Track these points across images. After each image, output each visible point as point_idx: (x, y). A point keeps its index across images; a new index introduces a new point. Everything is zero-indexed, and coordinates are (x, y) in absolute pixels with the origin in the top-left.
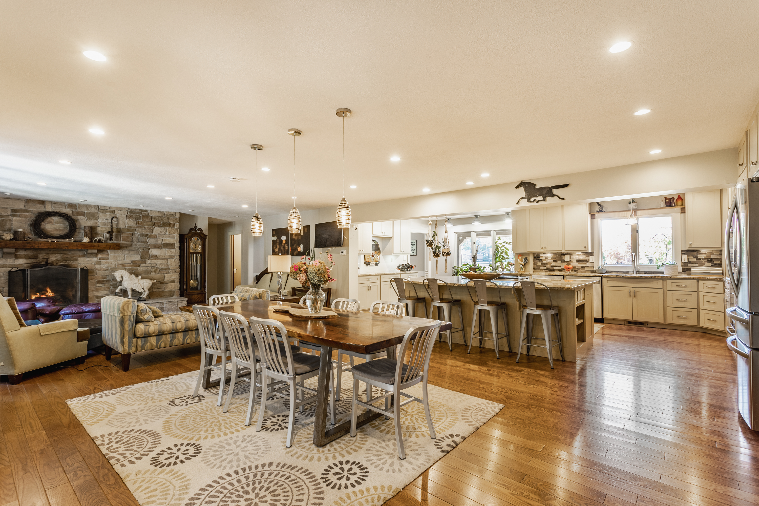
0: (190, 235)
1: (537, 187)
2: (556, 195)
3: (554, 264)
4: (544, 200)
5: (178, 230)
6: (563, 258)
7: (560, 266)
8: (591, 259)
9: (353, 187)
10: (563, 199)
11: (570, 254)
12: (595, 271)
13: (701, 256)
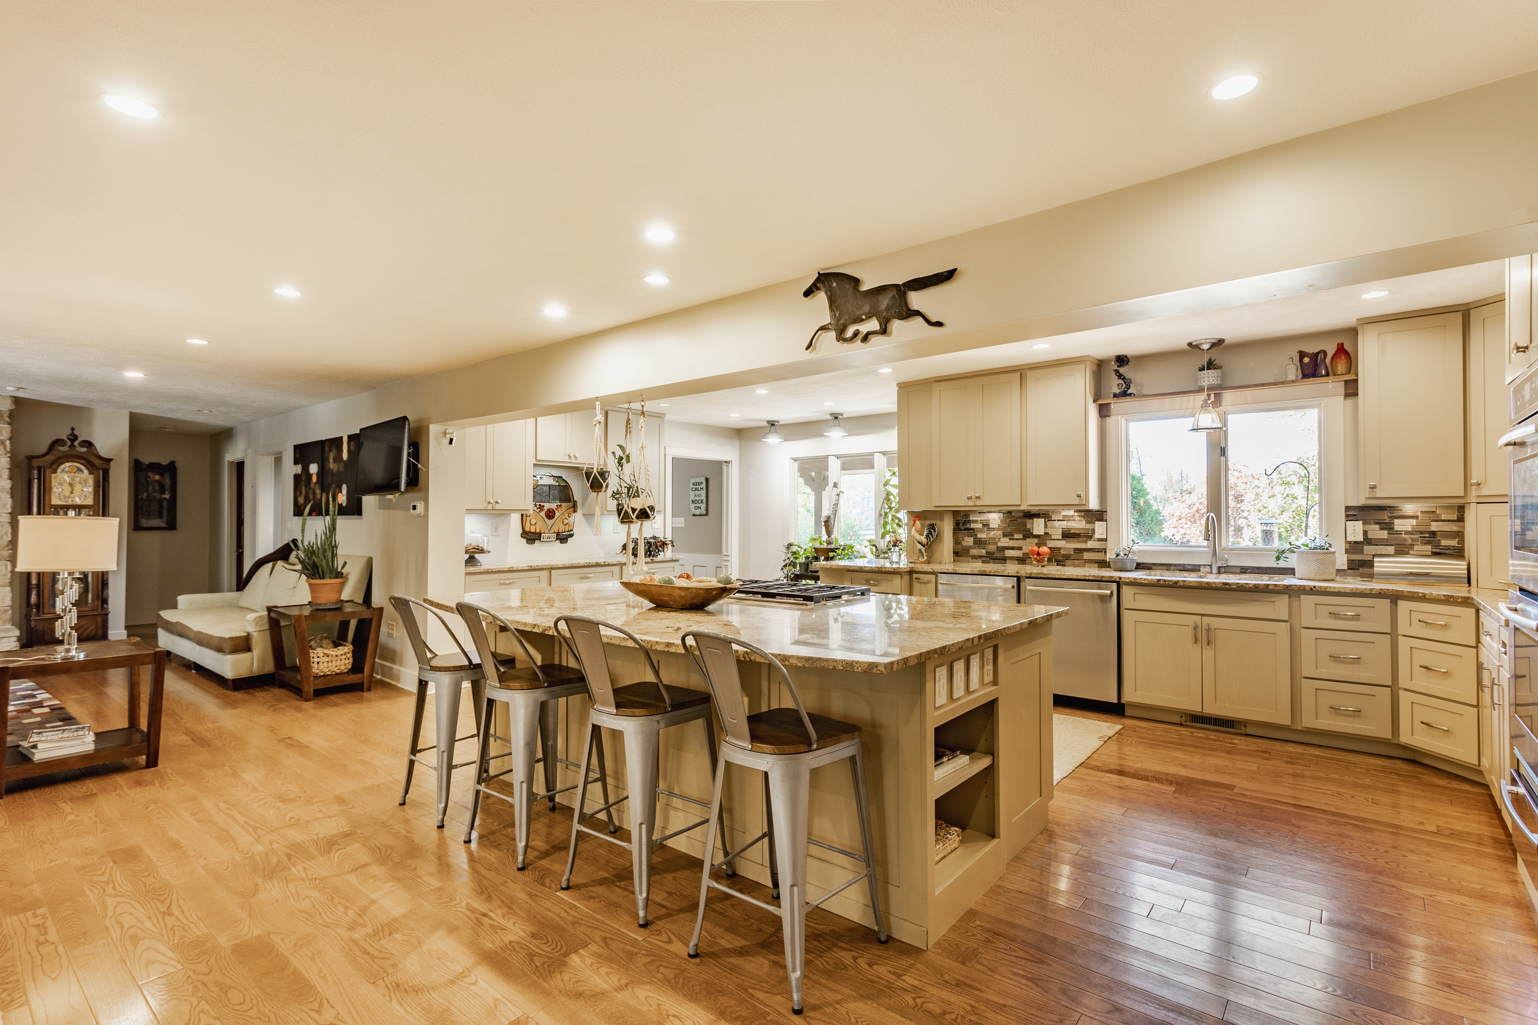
0: (50, 458)
1: (864, 288)
2: (918, 313)
3: (1005, 542)
4: (884, 331)
5: (8, 443)
6: (1028, 526)
7: (1020, 548)
8: (1099, 529)
9: (288, 292)
10: (939, 324)
11: (1045, 515)
12: (1109, 565)
13: (1404, 525)
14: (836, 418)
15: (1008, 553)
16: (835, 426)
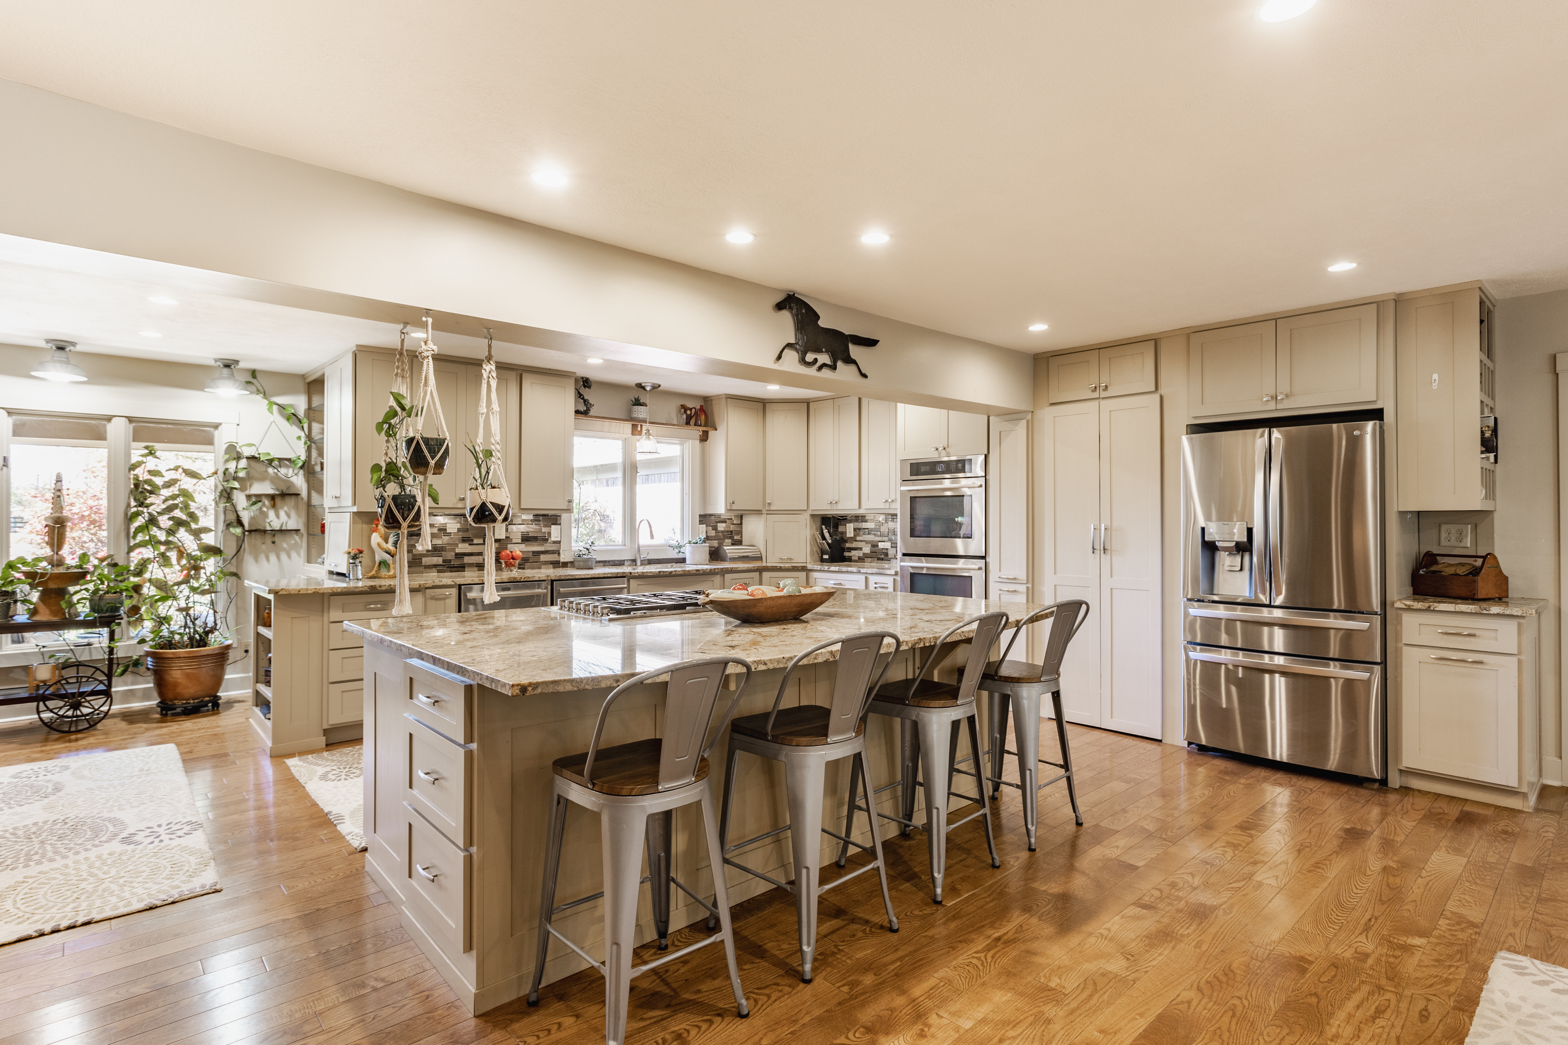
1: (821, 323)
2: (854, 362)
3: (463, 548)
4: (833, 367)
7: (480, 554)
10: (865, 376)
12: (565, 565)
13: (721, 527)
14: (61, 348)
15: (467, 560)
16: (60, 362)
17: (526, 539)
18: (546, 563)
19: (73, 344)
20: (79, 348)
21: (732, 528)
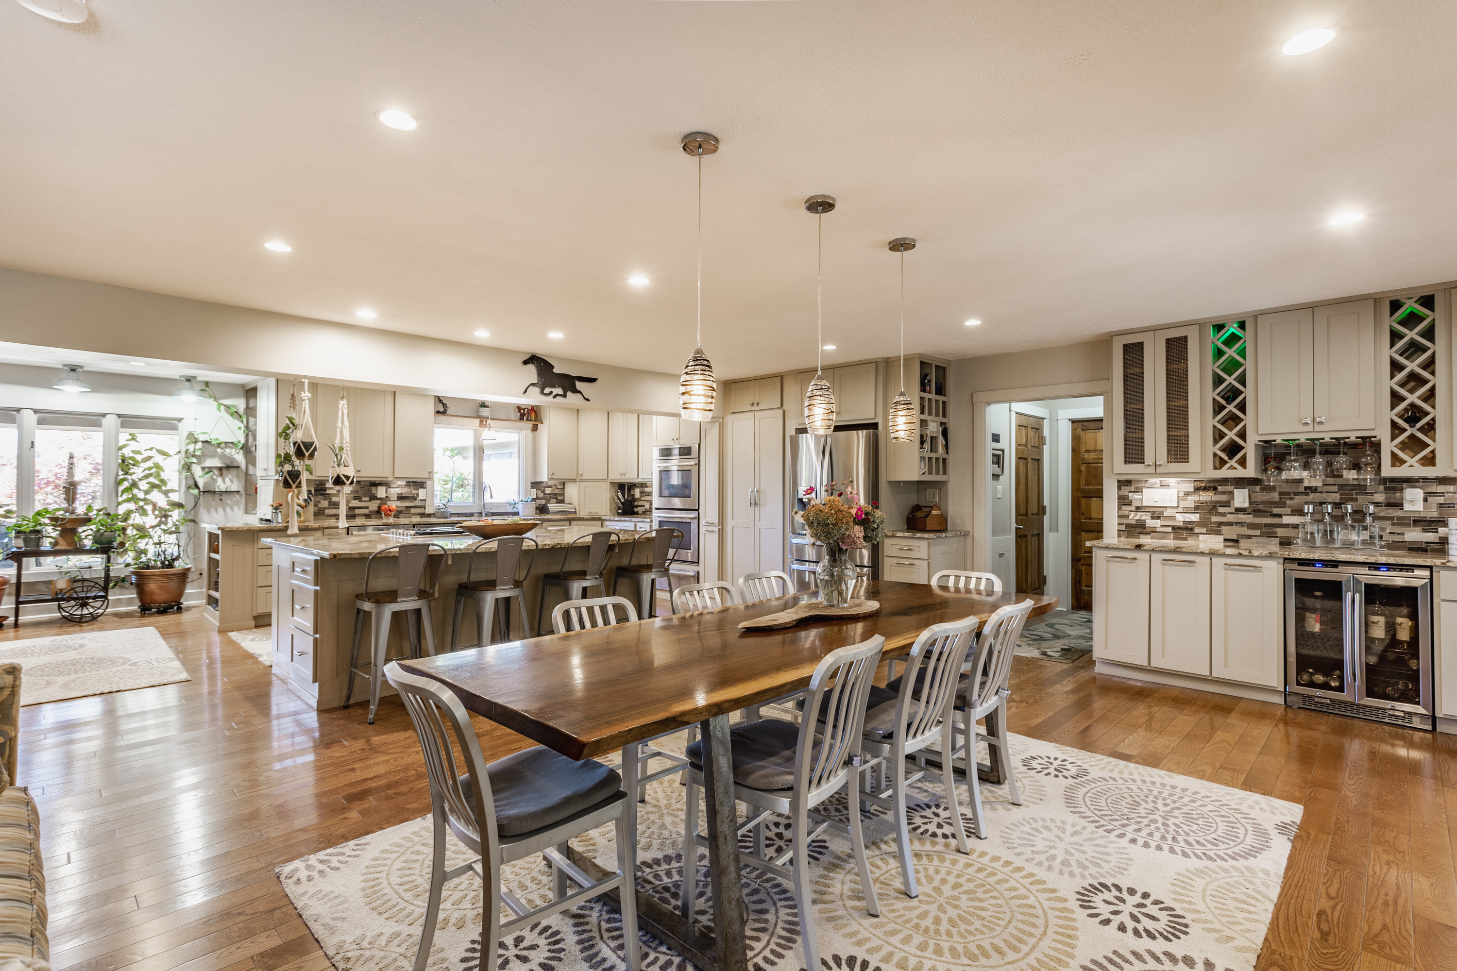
1: (555, 371)
2: (580, 392)
3: (355, 503)
4: (565, 396)
6: (373, 492)
7: (367, 508)
8: (422, 493)
10: (588, 400)
11: (387, 484)
12: (429, 515)
13: (548, 491)
14: (73, 370)
15: (357, 511)
16: (73, 379)
17: (401, 498)
18: (415, 514)
19: (81, 367)
20: (85, 369)
21: (557, 491)
